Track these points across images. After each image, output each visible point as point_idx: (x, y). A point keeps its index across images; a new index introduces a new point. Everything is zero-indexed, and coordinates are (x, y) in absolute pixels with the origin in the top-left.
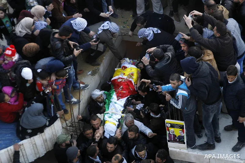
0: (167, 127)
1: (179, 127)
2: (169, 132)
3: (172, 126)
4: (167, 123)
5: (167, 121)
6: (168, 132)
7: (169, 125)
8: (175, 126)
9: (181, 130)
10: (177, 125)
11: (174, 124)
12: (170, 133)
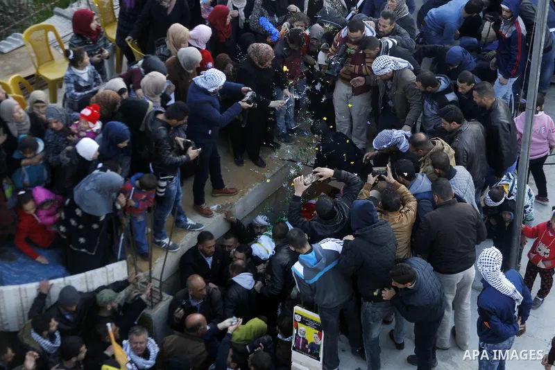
0: (295, 320)
1: (315, 325)
2: (297, 332)
3: (304, 321)
4: (296, 313)
5: (297, 309)
6: (295, 331)
7: (298, 318)
8: (308, 322)
9: (317, 332)
10: (312, 320)
11: (306, 318)
12: (299, 333)
